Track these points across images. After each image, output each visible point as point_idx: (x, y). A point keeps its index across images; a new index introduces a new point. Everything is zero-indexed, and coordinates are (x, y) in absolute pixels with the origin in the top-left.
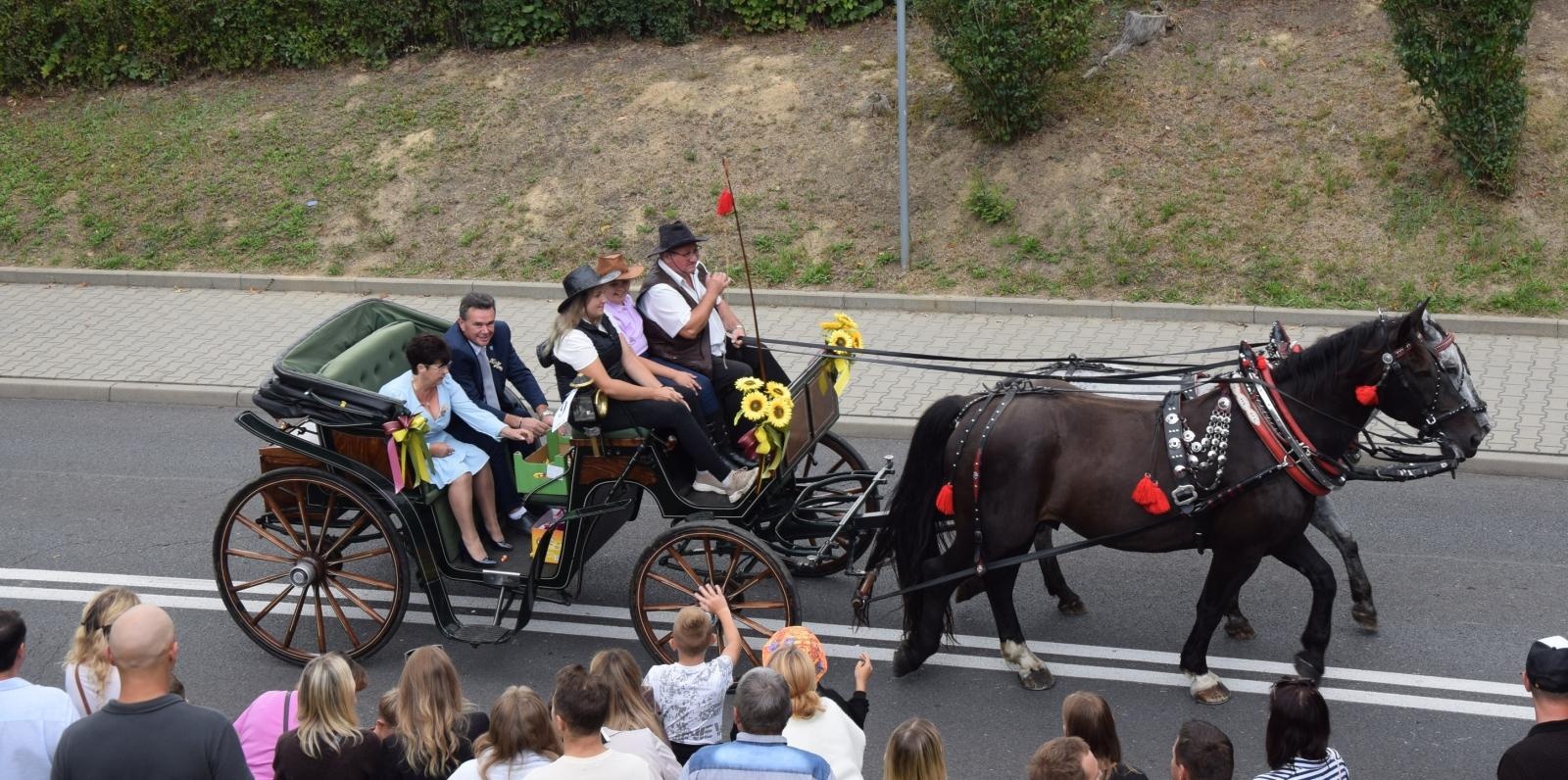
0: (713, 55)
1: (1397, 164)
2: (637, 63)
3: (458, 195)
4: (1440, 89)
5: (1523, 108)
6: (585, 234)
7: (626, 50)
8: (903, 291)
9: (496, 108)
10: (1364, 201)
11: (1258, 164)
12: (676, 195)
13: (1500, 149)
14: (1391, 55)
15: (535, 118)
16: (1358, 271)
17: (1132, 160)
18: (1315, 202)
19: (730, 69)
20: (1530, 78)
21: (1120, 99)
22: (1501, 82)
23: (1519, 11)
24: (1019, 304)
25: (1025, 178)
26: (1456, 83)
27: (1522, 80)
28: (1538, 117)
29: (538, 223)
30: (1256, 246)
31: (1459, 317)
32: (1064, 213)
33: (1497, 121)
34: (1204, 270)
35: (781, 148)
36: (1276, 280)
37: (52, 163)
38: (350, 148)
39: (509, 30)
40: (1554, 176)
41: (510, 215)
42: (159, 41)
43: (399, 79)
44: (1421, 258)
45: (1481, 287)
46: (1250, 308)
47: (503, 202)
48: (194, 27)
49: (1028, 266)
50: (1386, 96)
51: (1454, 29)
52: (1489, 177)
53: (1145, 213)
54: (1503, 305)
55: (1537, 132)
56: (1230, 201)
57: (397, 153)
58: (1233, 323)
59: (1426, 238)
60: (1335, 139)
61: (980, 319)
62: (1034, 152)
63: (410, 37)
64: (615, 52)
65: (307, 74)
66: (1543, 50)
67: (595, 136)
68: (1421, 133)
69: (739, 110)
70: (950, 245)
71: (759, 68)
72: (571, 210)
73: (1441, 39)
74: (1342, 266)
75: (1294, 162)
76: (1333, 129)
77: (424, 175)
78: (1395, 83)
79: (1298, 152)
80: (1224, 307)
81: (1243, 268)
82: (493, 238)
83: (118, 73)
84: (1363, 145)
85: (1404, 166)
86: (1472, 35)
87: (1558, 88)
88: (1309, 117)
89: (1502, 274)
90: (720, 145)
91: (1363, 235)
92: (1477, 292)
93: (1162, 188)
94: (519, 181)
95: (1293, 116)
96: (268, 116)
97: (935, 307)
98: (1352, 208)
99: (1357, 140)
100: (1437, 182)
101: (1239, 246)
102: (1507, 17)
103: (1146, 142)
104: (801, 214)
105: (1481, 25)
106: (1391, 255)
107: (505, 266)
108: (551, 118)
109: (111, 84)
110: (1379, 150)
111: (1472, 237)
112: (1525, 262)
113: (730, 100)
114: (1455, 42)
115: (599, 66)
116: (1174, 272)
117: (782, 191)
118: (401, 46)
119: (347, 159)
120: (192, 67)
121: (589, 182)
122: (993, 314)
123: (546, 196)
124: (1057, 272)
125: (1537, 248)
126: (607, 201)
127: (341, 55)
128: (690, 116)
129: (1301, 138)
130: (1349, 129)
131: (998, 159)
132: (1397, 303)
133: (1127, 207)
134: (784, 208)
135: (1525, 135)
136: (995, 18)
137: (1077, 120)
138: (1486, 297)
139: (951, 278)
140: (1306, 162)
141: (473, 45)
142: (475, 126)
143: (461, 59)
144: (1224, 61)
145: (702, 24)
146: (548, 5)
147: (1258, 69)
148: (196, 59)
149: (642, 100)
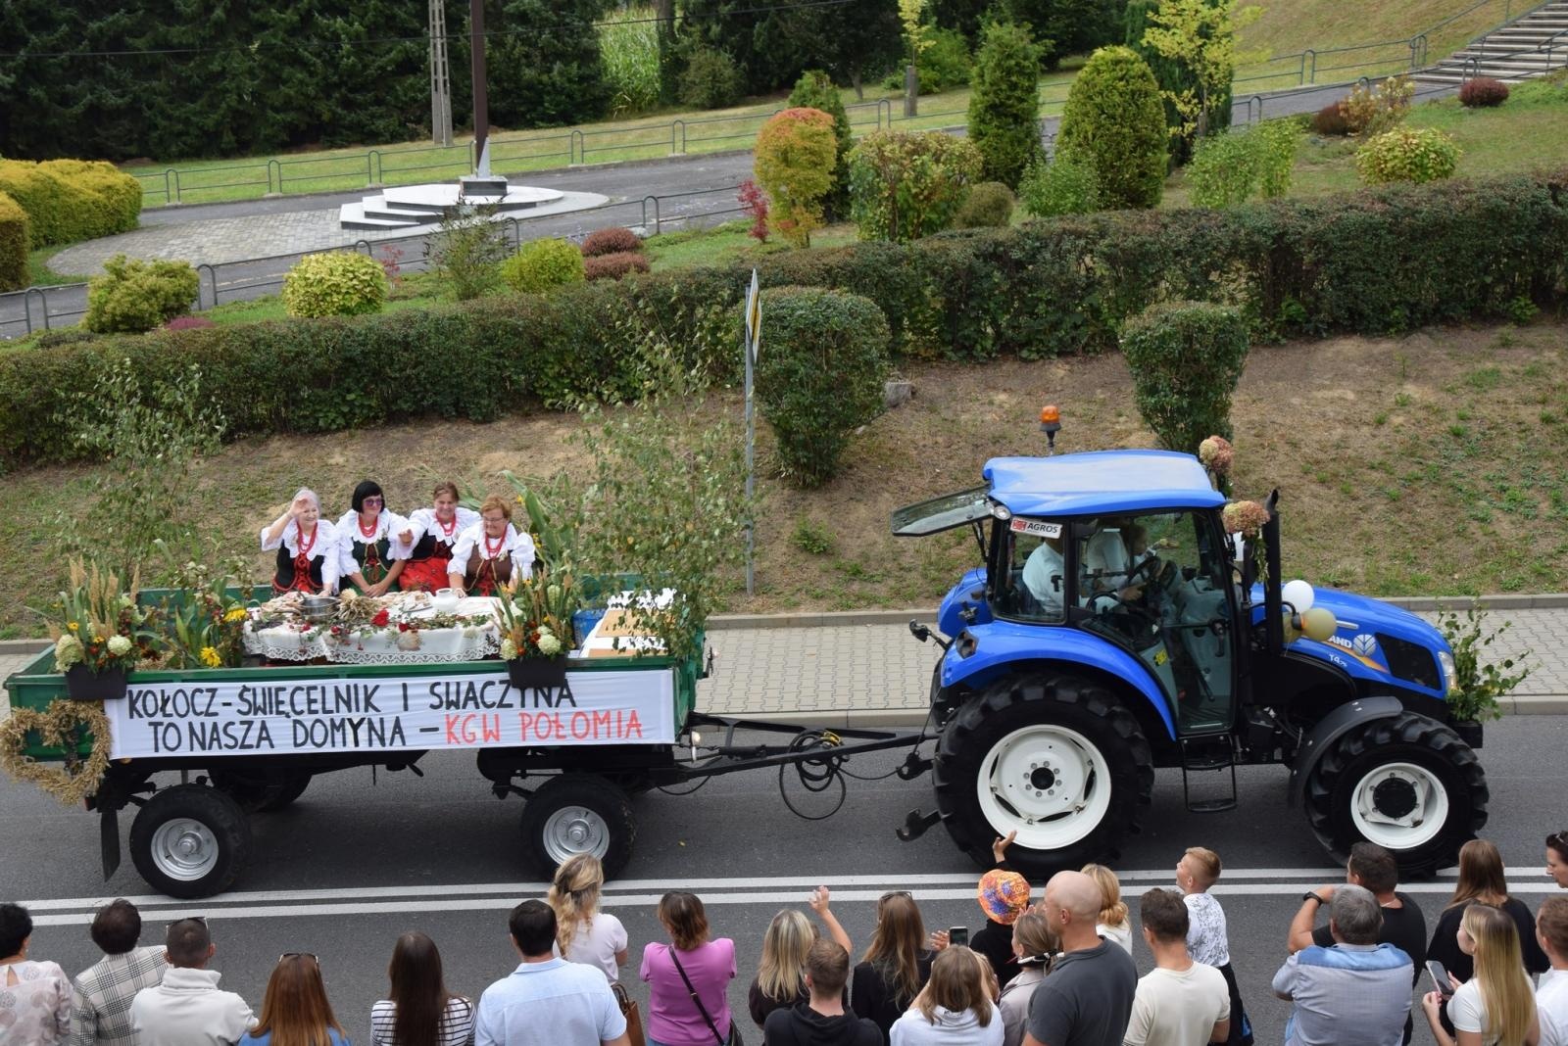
0: (523, 429)
2: (458, 438)
7: (443, 429)
8: (757, 612)
19: (548, 439)
21: (892, 450)
24: (859, 617)
25: (835, 516)
32: (875, 543)
39: (332, 415)
48: (32, 422)
49: (856, 587)
53: (942, 538)
61: (829, 631)
62: (837, 494)
63: (241, 428)
64: (431, 431)
70: (784, 573)
71: (574, 438)
97: (788, 623)
113: (561, 465)
115: (427, 443)
120: (28, 460)
122: (838, 625)
124: (882, 590)
131: (807, 503)
136: (821, 384)
137: (862, 467)
139: (793, 599)
141: (298, 429)
142: (333, 497)
143: (288, 443)
144: (964, 417)
145: (509, 404)
146: (368, 393)
147: (994, 422)
148: (33, 452)
149: (481, 468)
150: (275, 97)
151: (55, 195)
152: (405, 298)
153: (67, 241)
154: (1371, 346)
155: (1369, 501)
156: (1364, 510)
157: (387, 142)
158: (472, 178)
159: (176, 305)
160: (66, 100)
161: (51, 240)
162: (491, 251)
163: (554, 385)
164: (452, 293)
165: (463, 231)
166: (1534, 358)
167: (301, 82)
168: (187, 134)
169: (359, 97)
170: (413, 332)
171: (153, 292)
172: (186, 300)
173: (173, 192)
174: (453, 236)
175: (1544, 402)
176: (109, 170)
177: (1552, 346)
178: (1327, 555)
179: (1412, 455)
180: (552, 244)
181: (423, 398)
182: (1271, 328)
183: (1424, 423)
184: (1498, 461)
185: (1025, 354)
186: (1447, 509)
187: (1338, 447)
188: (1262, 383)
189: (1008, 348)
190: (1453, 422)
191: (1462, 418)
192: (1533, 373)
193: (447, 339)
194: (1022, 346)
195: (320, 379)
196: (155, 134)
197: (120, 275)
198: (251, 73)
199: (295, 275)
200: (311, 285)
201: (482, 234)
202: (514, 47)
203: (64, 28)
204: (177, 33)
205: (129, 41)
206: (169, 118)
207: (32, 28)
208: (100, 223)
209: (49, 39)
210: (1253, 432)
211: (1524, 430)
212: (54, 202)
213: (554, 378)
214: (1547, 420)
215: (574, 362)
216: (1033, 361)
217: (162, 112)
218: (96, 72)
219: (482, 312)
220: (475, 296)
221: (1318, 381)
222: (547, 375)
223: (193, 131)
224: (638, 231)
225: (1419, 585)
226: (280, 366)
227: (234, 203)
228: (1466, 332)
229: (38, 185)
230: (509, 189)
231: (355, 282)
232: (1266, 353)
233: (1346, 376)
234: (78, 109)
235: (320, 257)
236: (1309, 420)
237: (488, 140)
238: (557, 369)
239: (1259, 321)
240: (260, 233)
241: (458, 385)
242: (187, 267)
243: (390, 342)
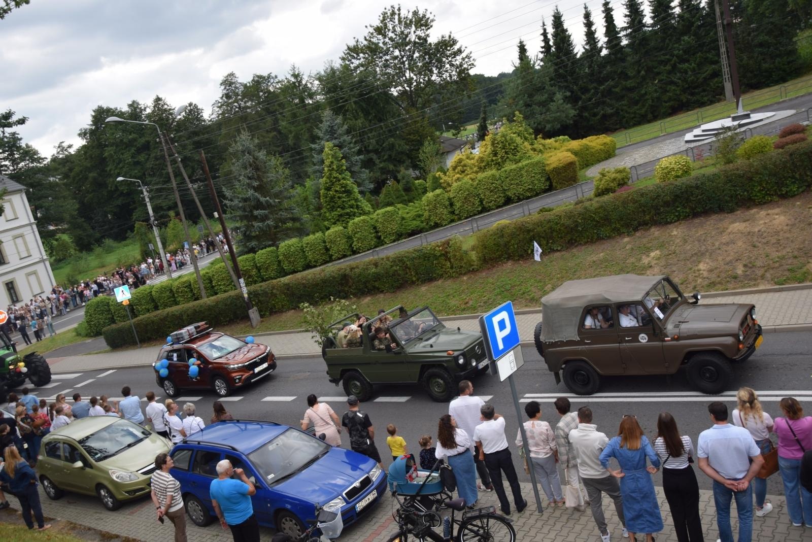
0: (747, 213)
2: (721, 220)
3: (674, 269)
6: (723, 275)
7: (715, 217)
9: (678, 241)
12: (753, 258)
15: (693, 241)
19: (757, 216)
29: (705, 274)
35: (788, 238)
37: (541, 277)
38: (632, 260)
39: (672, 217)
41: (695, 273)
42: (562, 238)
43: (639, 237)
47: (691, 269)
48: (572, 232)
57: (649, 259)
63: (640, 225)
64: (710, 218)
65: (608, 241)
67: (717, 244)
69: (767, 228)
71: (768, 214)
72: (716, 268)
77: (661, 264)
82: (691, 280)
83: (550, 249)
90: (763, 240)
94: (694, 261)
96: (602, 254)
104: (802, 258)
107: (697, 289)
108: (699, 241)
109: (549, 252)
113: (763, 226)
115: (708, 223)
117: (793, 252)
118: (637, 227)
119: (633, 263)
120: (572, 244)
121: (720, 258)
123: (705, 265)
126: (728, 264)
127: (618, 233)
128: (749, 233)
134: (795, 257)
141: (660, 223)
142: (673, 247)
143: (658, 229)
145: (740, 204)
146: (685, 207)
148: (573, 241)
149: (729, 230)
150: (665, 98)
151: (587, 150)
152: (706, 167)
153: (592, 164)
157: (709, 105)
158: (736, 115)
159: (622, 182)
160: (595, 115)
161: (587, 165)
162: (736, 144)
163: (759, 194)
164: (723, 163)
165: (724, 139)
167: (674, 90)
168: (635, 117)
169: (696, 91)
170: (699, 182)
171: (614, 179)
172: (626, 180)
173: (628, 140)
174: (721, 141)
176: (604, 137)
180: (758, 138)
181: (706, 206)
193: (713, 182)
195: (667, 204)
196: (625, 120)
197: (603, 175)
198: (656, 91)
199: (658, 167)
200: (664, 169)
201: (732, 138)
202: (757, 57)
203: (593, 91)
204: (629, 83)
205: (614, 90)
206: (629, 113)
207: (583, 93)
208: (603, 156)
209: (588, 96)
212: (587, 152)
213: (758, 192)
215: (766, 184)
217: (627, 112)
218: (604, 103)
219: (725, 171)
220: (732, 162)
222: (755, 191)
223: (637, 116)
224: (805, 123)
226: (652, 202)
227: (650, 140)
229: (582, 147)
230: (751, 115)
231: (680, 166)
234: (598, 117)
235: (666, 159)
237: (741, 99)
238: (759, 188)
240: (656, 150)
241: (719, 200)
242: (625, 168)
243: (691, 187)
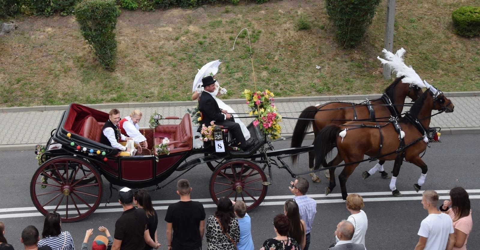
1: (83, 63)
4: (94, 42)
5: (116, 46)
10: (75, 74)
11: (44, 65)
13: (111, 58)
14: (80, 33)
16: (74, 94)
17: (7, 66)
18: (61, 75)
20: (118, 38)
21: (2, 49)
22: (110, 39)
23: (113, 20)
26: (98, 40)
27: (115, 39)
28: (120, 49)
30: (45, 89)
31: (102, 104)
33: (110, 50)
34: (30, 96)
36: (51, 98)
40: (125, 64)
44: (91, 89)
45: (108, 96)
46: (44, 106)
50: (79, 45)
51: (96, 26)
52: (108, 65)
53: (12, 81)
54: (114, 100)
55: (120, 53)
56: (37, 76)
58: (39, 111)
59: (92, 83)
60: (66, 57)
66: (121, 31)
68: (90, 54)
73: (93, 28)
74: (70, 92)
75: (54, 64)
76: (65, 55)
78: (82, 41)
79: (55, 62)
80: (36, 107)
81: (42, 95)
84: (74, 58)
85: (85, 64)
86: (101, 27)
87: (125, 41)
88: (58, 52)
89: (113, 92)
91: (75, 83)
92: (107, 97)
93: (16, 74)
95: (53, 51)
98: (72, 76)
99: (72, 57)
100: (95, 68)
101: (40, 89)
102: (110, 22)
103: (11, 61)
105: (104, 24)
106: (83, 89)
110: (79, 60)
111: (105, 82)
112: (119, 88)
114: (97, 29)
116: (21, 98)
125: (122, 84)
129: (56, 57)
130: (69, 54)
132: (85, 102)
133: (6, 80)
135: (117, 54)
138: (109, 98)
140: (58, 64)
144: (33, 37)
147: (43, 39)
154: (183, 12)
155: (166, 68)
156: (163, 70)
166: (234, 17)
175: (232, 32)
177: (241, 12)
178: (147, 87)
179: (184, 51)
182: (150, 5)
183: (192, 39)
184: (212, 53)
185: (62, 13)
186: (191, 70)
187: (160, 48)
188: (142, 25)
189: (56, 11)
190: (201, 40)
191: (205, 38)
192: (232, 22)
194: (61, 11)
210: (132, 42)
211: (224, 42)
214: (231, 39)
216: (64, 16)
221: (162, 24)
225: (175, 97)
228: (217, 7)
232: (147, 14)
233: (172, 23)
236: (154, 38)
239: (146, 3)
